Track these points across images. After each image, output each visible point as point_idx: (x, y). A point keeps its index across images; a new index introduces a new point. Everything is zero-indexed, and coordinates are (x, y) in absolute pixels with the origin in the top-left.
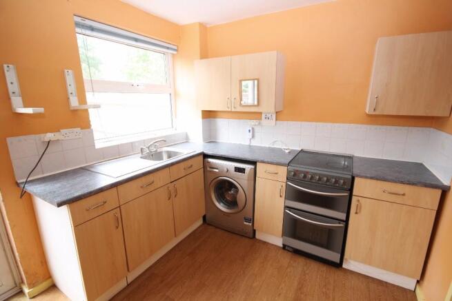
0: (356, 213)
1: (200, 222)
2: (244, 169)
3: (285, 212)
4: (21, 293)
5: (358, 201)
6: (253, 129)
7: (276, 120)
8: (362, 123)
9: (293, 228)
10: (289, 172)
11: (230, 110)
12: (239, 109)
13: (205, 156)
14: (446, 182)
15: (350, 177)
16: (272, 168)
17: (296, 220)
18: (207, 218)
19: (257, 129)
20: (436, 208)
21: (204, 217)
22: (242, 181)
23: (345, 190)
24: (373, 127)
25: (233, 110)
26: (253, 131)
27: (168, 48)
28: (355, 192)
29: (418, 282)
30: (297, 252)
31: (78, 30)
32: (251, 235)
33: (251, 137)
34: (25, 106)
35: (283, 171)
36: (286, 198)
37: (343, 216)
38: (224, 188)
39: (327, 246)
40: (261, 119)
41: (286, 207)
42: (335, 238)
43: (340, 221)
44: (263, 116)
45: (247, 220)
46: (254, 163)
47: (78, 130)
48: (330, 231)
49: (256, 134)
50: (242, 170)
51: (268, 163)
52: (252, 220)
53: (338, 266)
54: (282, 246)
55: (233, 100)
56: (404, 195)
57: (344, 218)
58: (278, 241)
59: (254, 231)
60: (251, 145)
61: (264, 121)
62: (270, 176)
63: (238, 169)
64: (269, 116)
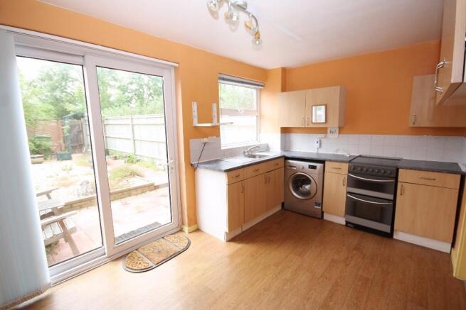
0: (401, 194)
1: (279, 208)
2: (316, 167)
3: (347, 197)
4: (181, 230)
5: (402, 186)
6: (320, 141)
7: (339, 133)
8: (409, 134)
9: (353, 208)
10: (349, 167)
11: (304, 126)
12: (311, 126)
13: (286, 158)
15: (395, 169)
16: (337, 165)
17: (355, 202)
18: (285, 205)
19: (324, 141)
20: (458, 187)
21: (283, 204)
22: (314, 175)
23: (392, 178)
24: (417, 137)
25: (307, 126)
26: (320, 143)
27: (258, 85)
28: (400, 179)
30: (358, 227)
31: (220, 81)
32: (320, 217)
33: (318, 147)
34: (199, 123)
35: (345, 167)
36: (348, 186)
37: (391, 197)
38: (300, 181)
39: (381, 220)
40: (326, 133)
41: (348, 193)
42: (387, 213)
43: (389, 200)
44: (329, 131)
45: (317, 204)
46: (323, 162)
47: (215, 137)
48: (382, 209)
49: (323, 145)
50: (314, 167)
51: (334, 161)
52: (321, 204)
53: (390, 235)
54: (344, 223)
55: (306, 119)
56: (434, 179)
57: (392, 199)
58: (342, 221)
59: (323, 212)
60: (319, 152)
61: (329, 135)
62: (335, 171)
63: (311, 167)
64: (333, 130)
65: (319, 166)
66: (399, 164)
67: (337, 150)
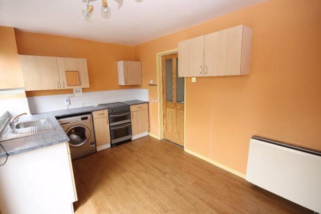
0: (132, 118)
2: (87, 117)
3: (110, 130)
5: (132, 114)
6: (69, 99)
7: (83, 92)
9: (115, 134)
10: (109, 111)
11: (59, 88)
14: (147, 101)
15: (129, 106)
16: (101, 112)
17: (115, 131)
19: (71, 99)
20: (148, 108)
25: (62, 88)
26: (69, 101)
28: (131, 111)
29: (149, 131)
32: (95, 151)
33: (68, 104)
35: (106, 112)
39: (127, 134)
40: (73, 93)
41: (111, 127)
43: (129, 123)
44: (74, 91)
45: (92, 144)
49: (71, 102)
50: (86, 118)
51: (100, 110)
52: (95, 143)
53: (130, 140)
55: (62, 82)
56: (142, 107)
57: (129, 121)
58: (109, 146)
59: (96, 148)
60: (69, 108)
61: (76, 94)
62: (101, 116)
63: (83, 119)
64: (78, 90)
65: (89, 116)
66: (128, 104)
67: (84, 104)
